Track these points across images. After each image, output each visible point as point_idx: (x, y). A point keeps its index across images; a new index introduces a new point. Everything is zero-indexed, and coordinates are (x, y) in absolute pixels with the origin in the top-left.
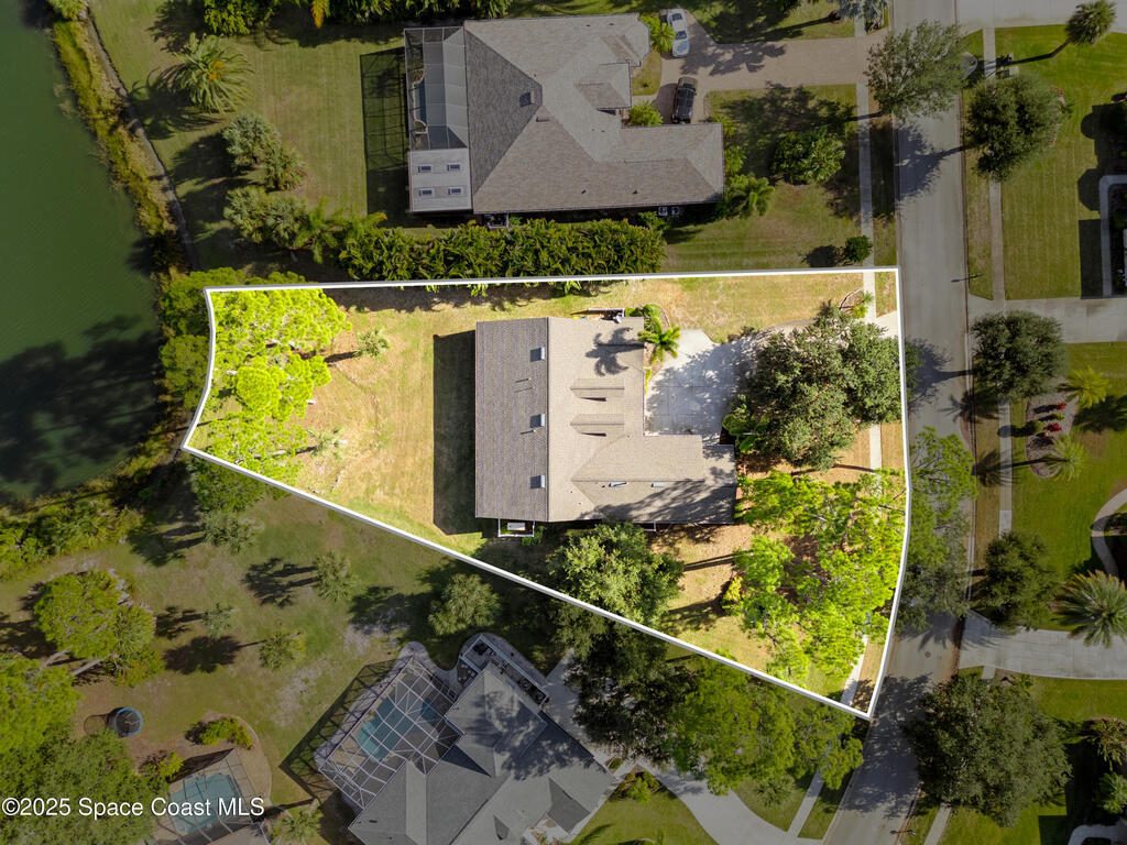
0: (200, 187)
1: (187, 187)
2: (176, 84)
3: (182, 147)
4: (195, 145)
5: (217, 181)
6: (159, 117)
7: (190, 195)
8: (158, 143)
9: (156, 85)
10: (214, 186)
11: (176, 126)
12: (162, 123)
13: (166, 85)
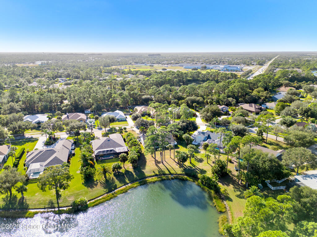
0: (127, 179)
1: (127, 181)
2: (104, 184)
3: (119, 182)
4: (118, 180)
5: (125, 176)
6: (112, 187)
7: (129, 180)
8: (118, 187)
9: (104, 187)
10: (126, 176)
11: (114, 183)
12: (113, 186)
13: (104, 186)
